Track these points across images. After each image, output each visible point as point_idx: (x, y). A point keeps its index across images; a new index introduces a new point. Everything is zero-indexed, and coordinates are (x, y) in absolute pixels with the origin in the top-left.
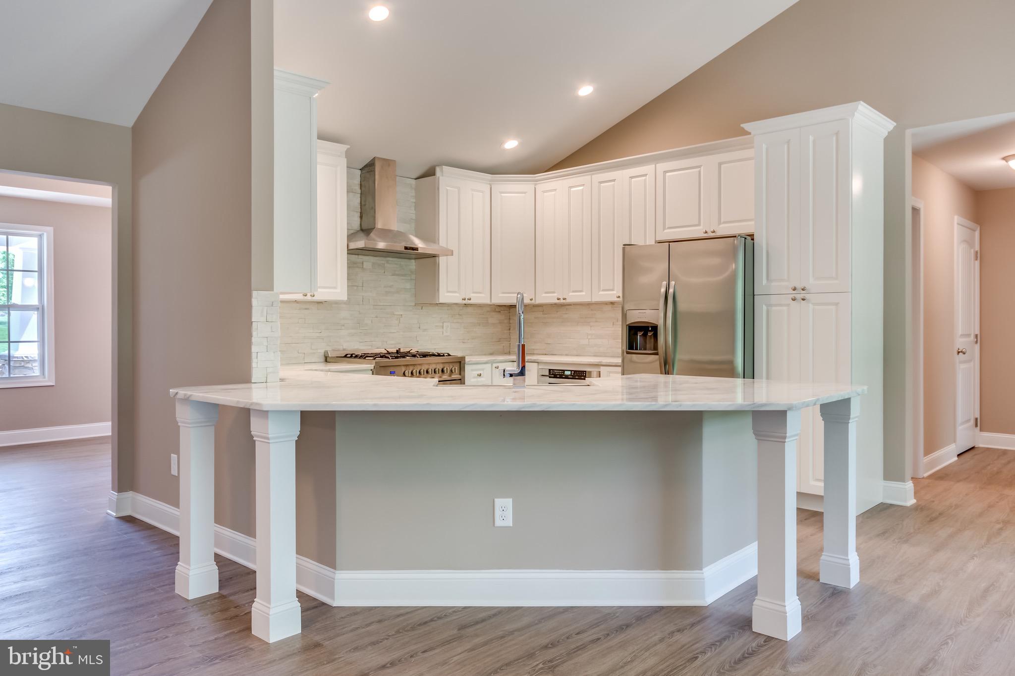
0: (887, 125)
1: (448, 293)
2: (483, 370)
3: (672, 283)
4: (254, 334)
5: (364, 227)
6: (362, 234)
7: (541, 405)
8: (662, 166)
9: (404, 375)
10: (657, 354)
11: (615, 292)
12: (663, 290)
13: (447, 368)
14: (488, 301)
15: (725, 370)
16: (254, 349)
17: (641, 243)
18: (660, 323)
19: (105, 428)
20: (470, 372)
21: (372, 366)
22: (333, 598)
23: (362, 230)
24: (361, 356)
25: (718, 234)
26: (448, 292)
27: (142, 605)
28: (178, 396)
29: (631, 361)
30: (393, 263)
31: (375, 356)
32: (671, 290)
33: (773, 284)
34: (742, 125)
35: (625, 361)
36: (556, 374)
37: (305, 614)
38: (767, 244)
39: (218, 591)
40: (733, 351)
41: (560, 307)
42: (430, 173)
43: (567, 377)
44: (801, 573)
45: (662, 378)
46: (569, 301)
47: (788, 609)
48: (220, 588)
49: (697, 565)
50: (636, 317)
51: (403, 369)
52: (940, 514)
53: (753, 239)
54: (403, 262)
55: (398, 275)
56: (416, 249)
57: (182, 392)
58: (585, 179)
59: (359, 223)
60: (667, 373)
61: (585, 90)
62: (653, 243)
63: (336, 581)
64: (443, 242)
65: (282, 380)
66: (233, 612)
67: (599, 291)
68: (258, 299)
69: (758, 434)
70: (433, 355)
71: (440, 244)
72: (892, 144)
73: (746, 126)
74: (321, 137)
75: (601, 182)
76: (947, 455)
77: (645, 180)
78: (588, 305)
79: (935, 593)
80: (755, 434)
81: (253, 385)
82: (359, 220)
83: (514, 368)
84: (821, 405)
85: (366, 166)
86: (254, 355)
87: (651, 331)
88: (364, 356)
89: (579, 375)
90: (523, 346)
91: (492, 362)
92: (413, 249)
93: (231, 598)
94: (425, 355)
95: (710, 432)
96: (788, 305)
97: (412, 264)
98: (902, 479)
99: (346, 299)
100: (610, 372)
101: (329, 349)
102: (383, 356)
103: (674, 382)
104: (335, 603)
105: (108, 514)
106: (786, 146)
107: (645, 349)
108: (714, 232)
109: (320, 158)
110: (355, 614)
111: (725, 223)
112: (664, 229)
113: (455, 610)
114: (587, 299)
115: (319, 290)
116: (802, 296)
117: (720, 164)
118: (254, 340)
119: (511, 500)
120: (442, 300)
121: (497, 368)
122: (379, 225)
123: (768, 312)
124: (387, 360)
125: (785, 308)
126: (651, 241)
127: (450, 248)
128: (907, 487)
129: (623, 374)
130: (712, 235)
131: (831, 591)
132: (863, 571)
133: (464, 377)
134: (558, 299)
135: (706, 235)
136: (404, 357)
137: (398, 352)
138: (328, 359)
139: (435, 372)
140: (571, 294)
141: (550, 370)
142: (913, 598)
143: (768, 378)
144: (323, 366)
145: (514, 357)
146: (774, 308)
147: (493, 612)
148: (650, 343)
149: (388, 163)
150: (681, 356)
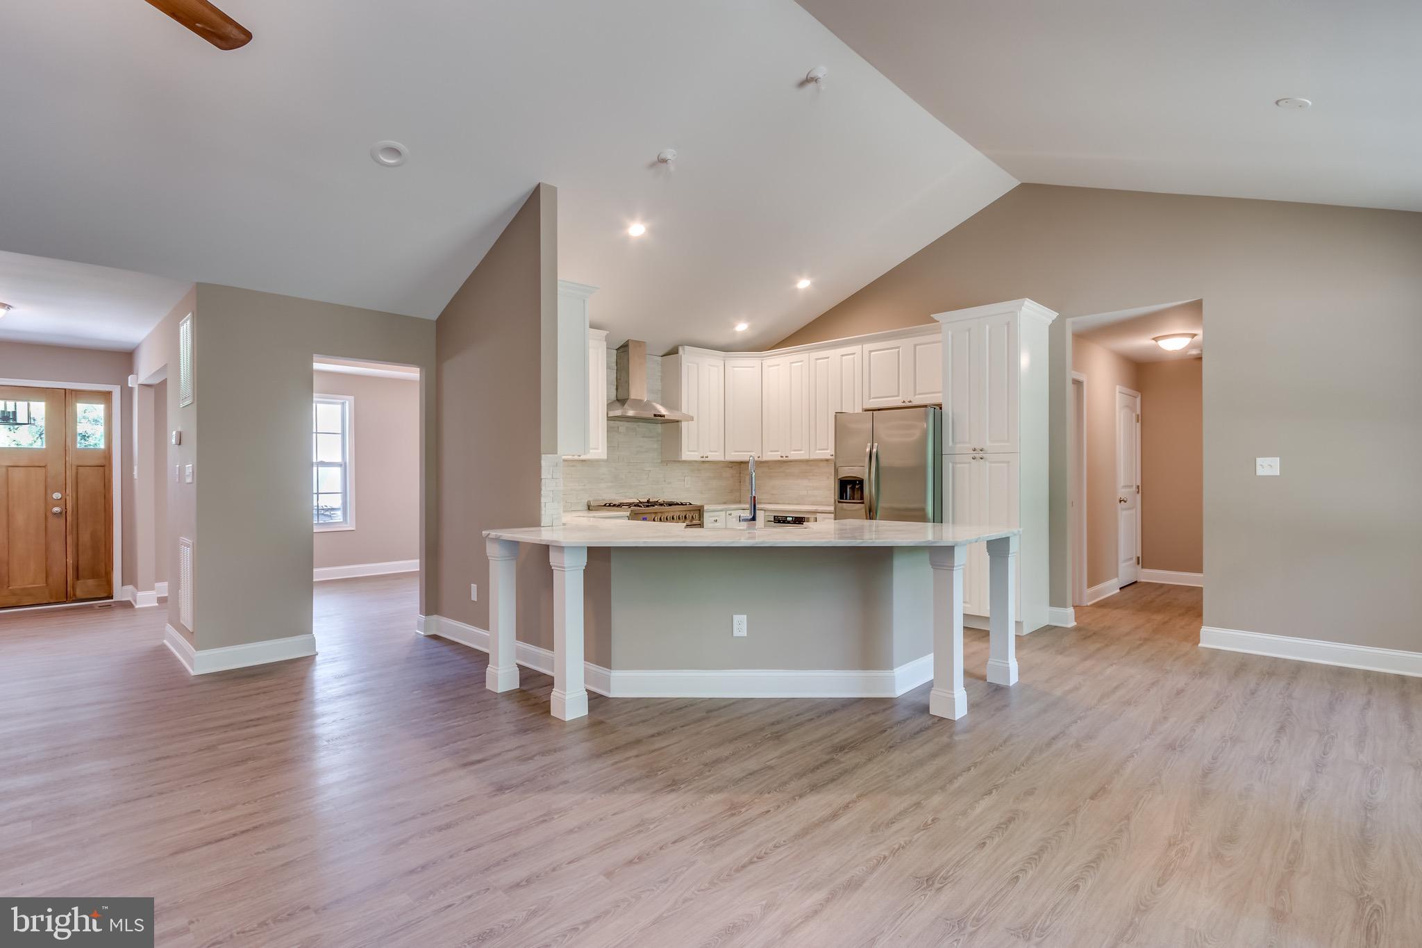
0: (1050, 315)
1: (689, 453)
2: (717, 516)
3: (876, 444)
4: (543, 488)
5: (619, 398)
6: (618, 404)
7: (768, 543)
8: (868, 347)
9: (654, 520)
10: (863, 503)
11: (828, 451)
12: (868, 450)
13: (689, 515)
14: (722, 459)
15: (919, 516)
16: (543, 500)
17: (851, 411)
18: (866, 477)
19: (414, 565)
20: (707, 518)
21: (628, 514)
22: (609, 691)
23: (618, 400)
24: (619, 505)
25: (915, 403)
26: (689, 451)
27: (463, 697)
28: (490, 536)
29: (842, 509)
30: (643, 427)
31: (629, 505)
32: (875, 450)
33: (958, 445)
34: (932, 316)
35: (837, 510)
36: (780, 520)
37: (591, 702)
38: (953, 414)
39: (518, 687)
40: (925, 500)
41: (784, 463)
42: (674, 351)
43: (789, 522)
44: (967, 674)
45: (867, 522)
46: (790, 458)
47: (955, 696)
48: (520, 685)
49: (889, 666)
50: (847, 472)
51: (653, 516)
52: (1094, 633)
53: (941, 408)
54: (651, 426)
55: (647, 437)
56: (664, 416)
57: (493, 533)
58: (804, 356)
59: (615, 393)
60: (871, 518)
61: (804, 284)
62: (860, 411)
63: (611, 678)
64: (684, 410)
65: (564, 524)
66: (533, 701)
67: (816, 450)
68: (546, 461)
69: (934, 565)
70: (677, 504)
71: (683, 411)
72: (1056, 331)
73: (935, 316)
74: (591, 327)
75: (817, 359)
76: (1110, 588)
77: (854, 358)
78: (807, 462)
79: (1076, 689)
80: (932, 564)
81: (542, 528)
82: (615, 391)
83: (747, 515)
84: (988, 541)
85: (622, 347)
86: (543, 505)
87: (858, 484)
88: (620, 505)
89: (799, 521)
90: (754, 497)
91: (726, 510)
92: (661, 416)
93: (530, 692)
94: (670, 504)
95: (898, 563)
96: (970, 463)
97: (659, 428)
98: (1064, 606)
99: (606, 458)
100: (825, 518)
101: (591, 499)
102: (637, 505)
103: (877, 526)
104: (612, 695)
105: (417, 633)
106: (967, 333)
107: (853, 499)
108: (910, 402)
109: (592, 344)
110: (627, 702)
111: (919, 394)
112: (870, 399)
113: (703, 700)
114: (806, 457)
115: (591, 451)
116: (981, 455)
117: (915, 346)
118: (542, 492)
119: (745, 616)
120: (684, 458)
121: (730, 514)
122: (633, 395)
123: (953, 469)
124: (639, 508)
125: (967, 465)
126: (859, 410)
127: (691, 414)
128: (1068, 612)
129: (835, 519)
130: (910, 404)
131: (994, 687)
132: (1020, 674)
133: (703, 523)
134: (782, 457)
135: (904, 404)
136: (653, 506)
137: (648, 502)
138: (590, 508)
139: (679, 518)
140: (792, 452)
141: (775, 517)
142: (1058, 692)
143: (953, 522)
144: (586, 513)
145: (747, 506)
146: (958, 465)
147: (731, 702)
148: (857, 495)
149: (640, 344)
150: (883, 504)
